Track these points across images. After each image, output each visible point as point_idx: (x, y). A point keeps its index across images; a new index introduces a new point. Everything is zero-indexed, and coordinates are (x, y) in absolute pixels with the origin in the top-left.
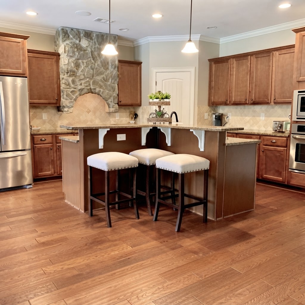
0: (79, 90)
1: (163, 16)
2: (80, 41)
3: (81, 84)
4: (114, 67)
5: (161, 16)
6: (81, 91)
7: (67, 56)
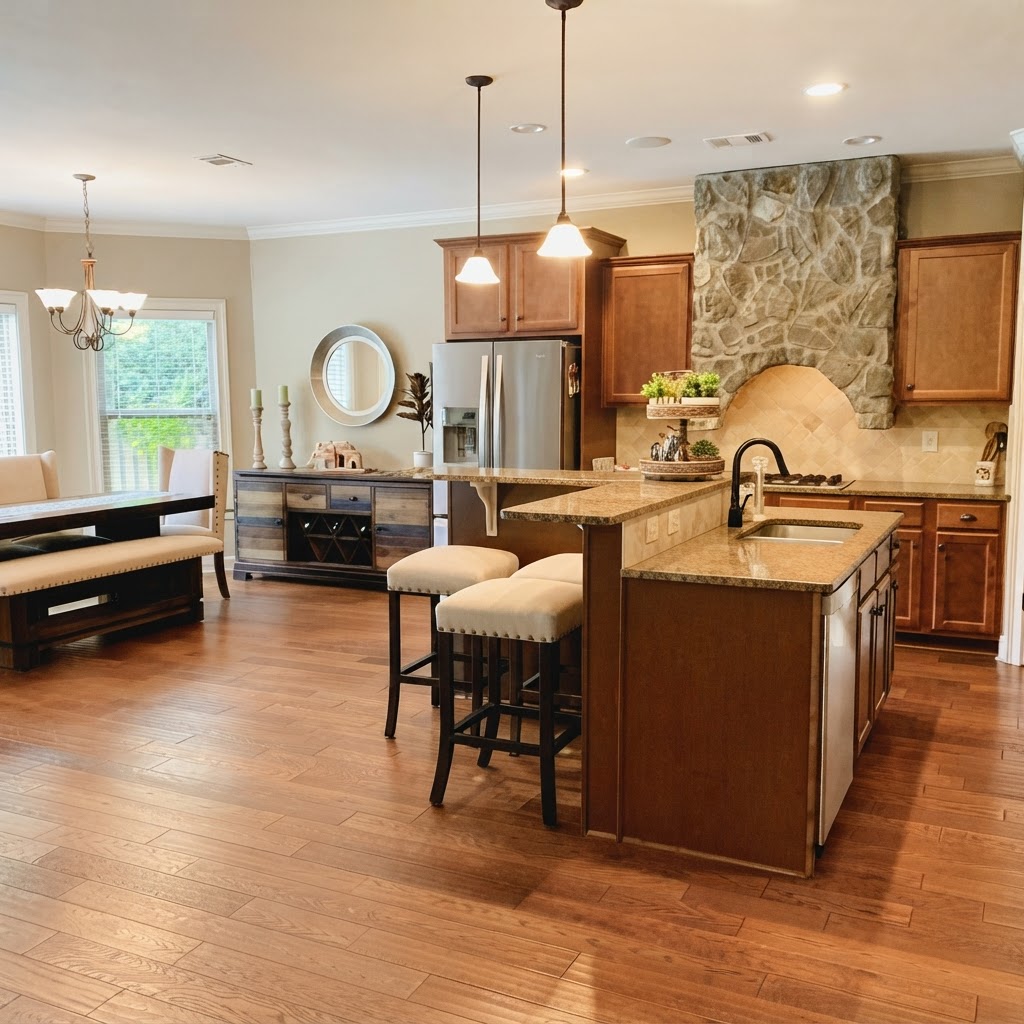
0: (744, 357)
1: (846, 86)
2: (749, 206)
3: (751, 341)
4: (872, 268)
5: (839, 88)
6: (747, 360)
7: (710, 258)
